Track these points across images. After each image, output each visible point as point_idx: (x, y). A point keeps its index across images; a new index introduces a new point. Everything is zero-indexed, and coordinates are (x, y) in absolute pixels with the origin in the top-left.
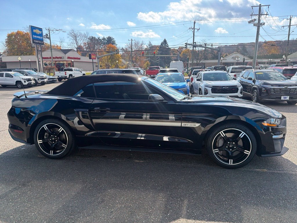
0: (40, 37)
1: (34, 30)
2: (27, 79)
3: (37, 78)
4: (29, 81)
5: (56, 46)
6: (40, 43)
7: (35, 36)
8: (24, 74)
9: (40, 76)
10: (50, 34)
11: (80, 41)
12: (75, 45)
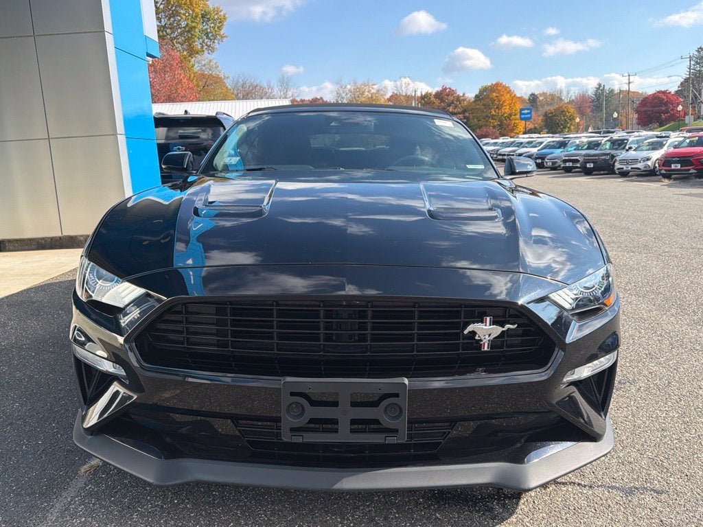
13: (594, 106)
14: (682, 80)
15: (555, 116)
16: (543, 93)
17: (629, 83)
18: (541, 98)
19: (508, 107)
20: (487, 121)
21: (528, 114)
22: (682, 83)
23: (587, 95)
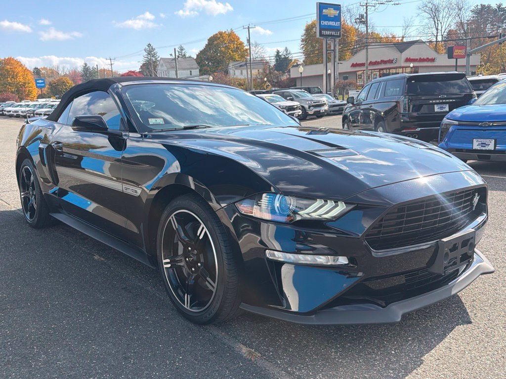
0: (334, 23)
1: (324, 10)
2: (286, 106)
3: (307, 104)
4: (291, 110)
5: (391, 36)
6: (334, 36)
7: (325, 23)
8: (288, 98)
9: (312, 100)
10: (368, 13)
11: (446, 20)
12: (433, 29)
13: (84, 79)
14: (141, 65)
15: (58, 85)
16: (44, 68)
17: (111, 64)
18: (43, 72)
19: (22, 77)
20: (5, 87)
21: (42, 83)
22: (141, 67)
23: (77, 71)
